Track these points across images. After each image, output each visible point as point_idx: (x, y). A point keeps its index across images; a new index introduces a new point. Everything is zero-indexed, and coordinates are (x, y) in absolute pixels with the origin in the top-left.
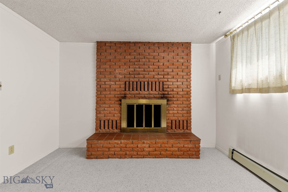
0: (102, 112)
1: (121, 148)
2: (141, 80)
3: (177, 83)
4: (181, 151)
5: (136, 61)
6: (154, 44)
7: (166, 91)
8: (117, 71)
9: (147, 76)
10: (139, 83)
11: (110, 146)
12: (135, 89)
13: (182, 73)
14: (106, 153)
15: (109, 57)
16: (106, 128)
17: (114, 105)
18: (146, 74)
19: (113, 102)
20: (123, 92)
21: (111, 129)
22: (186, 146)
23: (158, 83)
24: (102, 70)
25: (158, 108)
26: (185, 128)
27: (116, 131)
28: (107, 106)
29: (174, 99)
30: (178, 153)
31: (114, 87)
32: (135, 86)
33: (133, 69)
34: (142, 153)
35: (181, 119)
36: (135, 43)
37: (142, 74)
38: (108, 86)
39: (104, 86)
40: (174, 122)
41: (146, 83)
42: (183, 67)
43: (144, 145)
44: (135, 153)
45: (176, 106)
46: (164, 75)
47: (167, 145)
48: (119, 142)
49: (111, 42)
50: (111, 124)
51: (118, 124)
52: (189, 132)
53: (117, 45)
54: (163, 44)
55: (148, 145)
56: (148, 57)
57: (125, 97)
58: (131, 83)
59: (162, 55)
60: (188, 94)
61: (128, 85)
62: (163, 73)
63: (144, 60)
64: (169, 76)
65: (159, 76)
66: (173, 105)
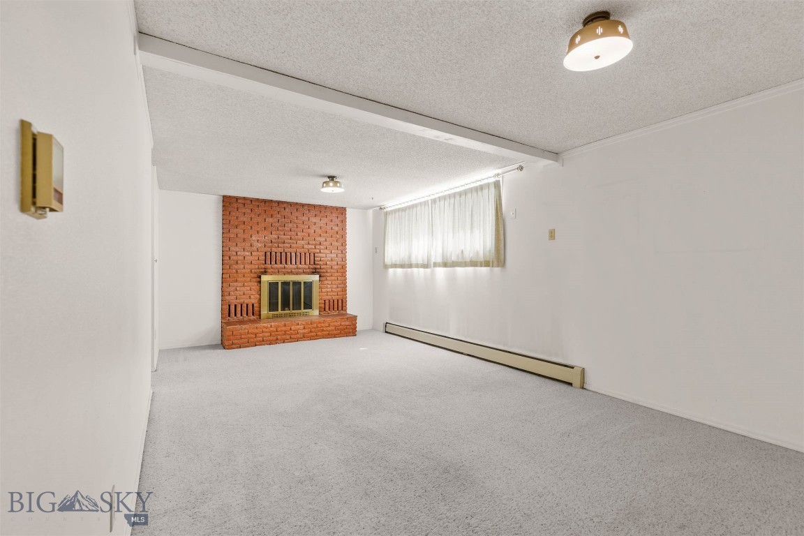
0: (232, 293)
1: (270, 332)
2: (286, 250)
3: (331, 255)
4: (338, 329)
5: (281, 226)
6: (303, 205)
7: (318, 264)
8: (254, 238)
9: (294, 245)
10: (284, 254)
11: (256, 331)
12: (278, 262)
13: (336, 243)
14: (252, 340)
15: (242, 219)
16: (239, 314)
17: (250, 284)
18: (293, 243)
19: (249, 279)
20: (263, 266)
21: (245, 315)
22: (342, 323)
23: (308, 255)
24: (232, 236)
25: (309, 286)
26: (340, 308)
27: (252, 317)
28: (240, 284)
29: (328, 274)
30: (335, 332)
31: (249, 258)
32: (278, 258)
33: (276, 237)
34: (295, 336)
35: (335, 298)
36: (279, 203)
37: (289, 243)
38: (242, 258)
39: (235, 258)
40: (327, 302)
41: (293, 254)
42: (338, 236)
43: (298, 327)
44: (288, 337)
45: (330, 282)
46: (315, 245)
47: (323, 325)
48: (269, 326)
49: (245, 198)
50: (245, 309)
51: (256, 309)
52: (344, 312)
53: (253, 203)
54: (314, 206)
55: (302, 326)
56: (296, 221)
57: (265, 272)
58: (273, 254)
59: (313, 220)
60: (344, 267)
61: (269, 257)
62: (314, 242)
63: (290, 225)
64: (322, 247)
65: (310, 246)
66: (326, 282)
